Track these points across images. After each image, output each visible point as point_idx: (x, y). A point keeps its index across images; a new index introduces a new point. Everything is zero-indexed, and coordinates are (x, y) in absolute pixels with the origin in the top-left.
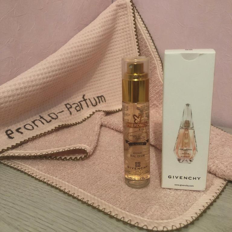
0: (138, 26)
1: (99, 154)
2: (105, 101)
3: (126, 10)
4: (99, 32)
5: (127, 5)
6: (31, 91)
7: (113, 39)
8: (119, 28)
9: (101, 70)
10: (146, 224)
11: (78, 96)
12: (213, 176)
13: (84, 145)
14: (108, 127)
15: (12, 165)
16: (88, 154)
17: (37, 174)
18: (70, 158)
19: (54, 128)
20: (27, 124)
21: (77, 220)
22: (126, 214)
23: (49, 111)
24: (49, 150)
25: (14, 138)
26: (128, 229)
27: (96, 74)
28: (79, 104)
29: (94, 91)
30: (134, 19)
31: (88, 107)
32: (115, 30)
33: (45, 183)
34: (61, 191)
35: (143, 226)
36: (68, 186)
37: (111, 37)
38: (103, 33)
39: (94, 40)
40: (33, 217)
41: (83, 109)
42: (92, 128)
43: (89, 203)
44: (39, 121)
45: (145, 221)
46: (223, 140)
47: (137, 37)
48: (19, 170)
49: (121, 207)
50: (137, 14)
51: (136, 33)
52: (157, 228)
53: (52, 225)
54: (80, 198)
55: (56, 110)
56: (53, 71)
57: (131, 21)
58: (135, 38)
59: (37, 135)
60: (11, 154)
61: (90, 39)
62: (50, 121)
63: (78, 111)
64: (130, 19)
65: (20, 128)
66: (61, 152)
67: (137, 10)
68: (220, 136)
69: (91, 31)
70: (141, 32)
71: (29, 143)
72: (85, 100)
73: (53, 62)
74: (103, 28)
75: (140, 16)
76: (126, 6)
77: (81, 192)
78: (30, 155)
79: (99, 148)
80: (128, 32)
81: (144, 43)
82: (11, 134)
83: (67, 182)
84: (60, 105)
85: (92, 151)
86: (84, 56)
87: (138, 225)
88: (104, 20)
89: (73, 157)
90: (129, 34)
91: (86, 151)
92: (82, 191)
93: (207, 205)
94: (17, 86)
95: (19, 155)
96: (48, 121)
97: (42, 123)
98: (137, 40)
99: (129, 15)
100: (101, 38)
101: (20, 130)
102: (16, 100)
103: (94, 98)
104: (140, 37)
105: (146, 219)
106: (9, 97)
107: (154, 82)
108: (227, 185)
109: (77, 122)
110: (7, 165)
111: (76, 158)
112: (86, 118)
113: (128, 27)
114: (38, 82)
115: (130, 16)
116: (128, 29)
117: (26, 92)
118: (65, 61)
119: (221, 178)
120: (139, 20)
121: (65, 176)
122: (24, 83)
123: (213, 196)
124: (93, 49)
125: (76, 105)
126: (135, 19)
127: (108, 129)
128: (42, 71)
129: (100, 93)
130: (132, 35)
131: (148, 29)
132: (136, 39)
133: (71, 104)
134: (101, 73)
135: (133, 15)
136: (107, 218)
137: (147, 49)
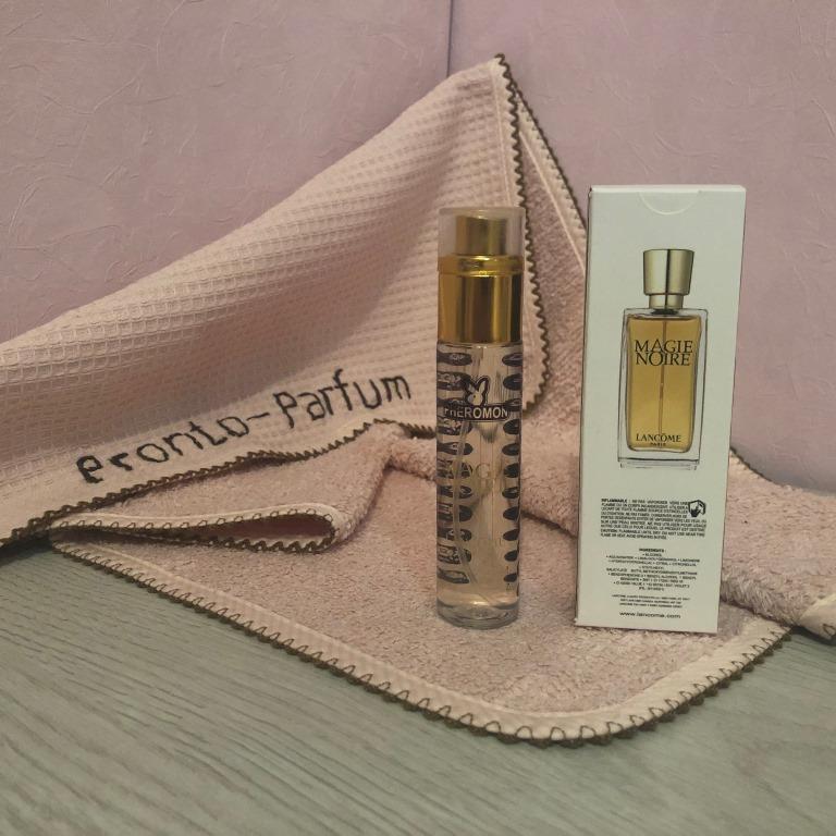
0: (527, 154)
1: (372, 540)
2: (409, 396)
3: (489, 102)
4: (397, 167)
5: (492, 87)
6: (165, 335)
7: (442, 195)
8: (466, 160)
9: (399, 291)
10: (497, 719)
11: (320, 374)
12: (742, 611)
13: (324, 506)
14: (413, 473)
15: (90, 557)
16: (337, 534)
17: (168, 582)
18: (275, 546)
19: (234, 460)
20: (148, 445)
21: (280, 701)
22: (438, 693)
23: (222, 410)
24: (212, 515)
25: (101, 480)
26: (438, 730)
27: (383, 306)
28: (320, 396)
29: (372, 361)
30: (513, 129)
31: (350, 407)
32: (451, 165)
33: (189, 605)
34: (238, 627)
35: (488, 724)
36: (263, 615)
37: (438, 187)
38: (408, 169)
39: (381, 189)
40: (144, 684)
41: (331, 413)
42: (356, 464)
43: (324, 658)
44: (185, 437)
45: (495, 711)
46: (791, 511)
47: (523, 189)
48: (110, 571)
49: (424, 673)
50: (523, 116)
51: (519, 176)
52: (531, 732)
53: (201, 707)
54: (294, 646)
55: (243, 410)
56: (240, 277)
57: (505, 137)
58: (516, 192)
59: (177, 476)
60: (92, 522)
61: (366, 185)
62: (223, 440)
63: (314, 418)
64: (500, 130)
65: (124, 455)
66: (249, 521)
67: (525, 103)
68: (783, 499)
69: (372, 162)
70: (535, 172)
71: (148, 497)
72: (341, 386)
73: (242, 249)
74: (411, 155)
75: (536, 121)
76: (486, 88)
77: (300, 632)
78: (149, 527)
79: (373, 524)
80: (493, 173)
81: (544, 208)
82: (92, 469)
83: (261, 605)
84: (257, 395)
85: (349, 526)
86: (343, 238)
87: (472, 720)
88: (416, 129)
89: (288, 543)
90: (495, 180)
91: (330, 523)
92: (305, 629)
93: (707, 684)
94: (125, 315)
95: (115, 525)
96: (216, 438)
97: (195, 446)
98: (521, 199)
99: (499, 118)
100: (403, 185)
101: (123, 461)
102: (118, 357)
103: (372, 383)
104: (534, 189)
105: (499, 708)
106: (99, 345)
107: (575, 336)
108: (786, 638)
109: (312, 452)
110: (74, 556)
111: (296, 545)
112: (343, 441)
113: (495, 157)
114: (189, 308)
115: (502, 121)
116: (493, 162)
117: (152, 337)
118: (281, 248)
119: (769, 619)
120: (530, 132)
121: (253, 588)
122: (146, 306)
123: (733, 662)
124: (374, 218)
125: (312, 399)
126: (517, 132)
127: (410, 477)
128: (206, 275)
129: (392, 369)
130: (507, 183)
131: (562, 163)
132: (520, 193)
133: (294, 395)
134: (400, 301)
135: (513, 118)
136: (376, 700)
137: (557, 228)
